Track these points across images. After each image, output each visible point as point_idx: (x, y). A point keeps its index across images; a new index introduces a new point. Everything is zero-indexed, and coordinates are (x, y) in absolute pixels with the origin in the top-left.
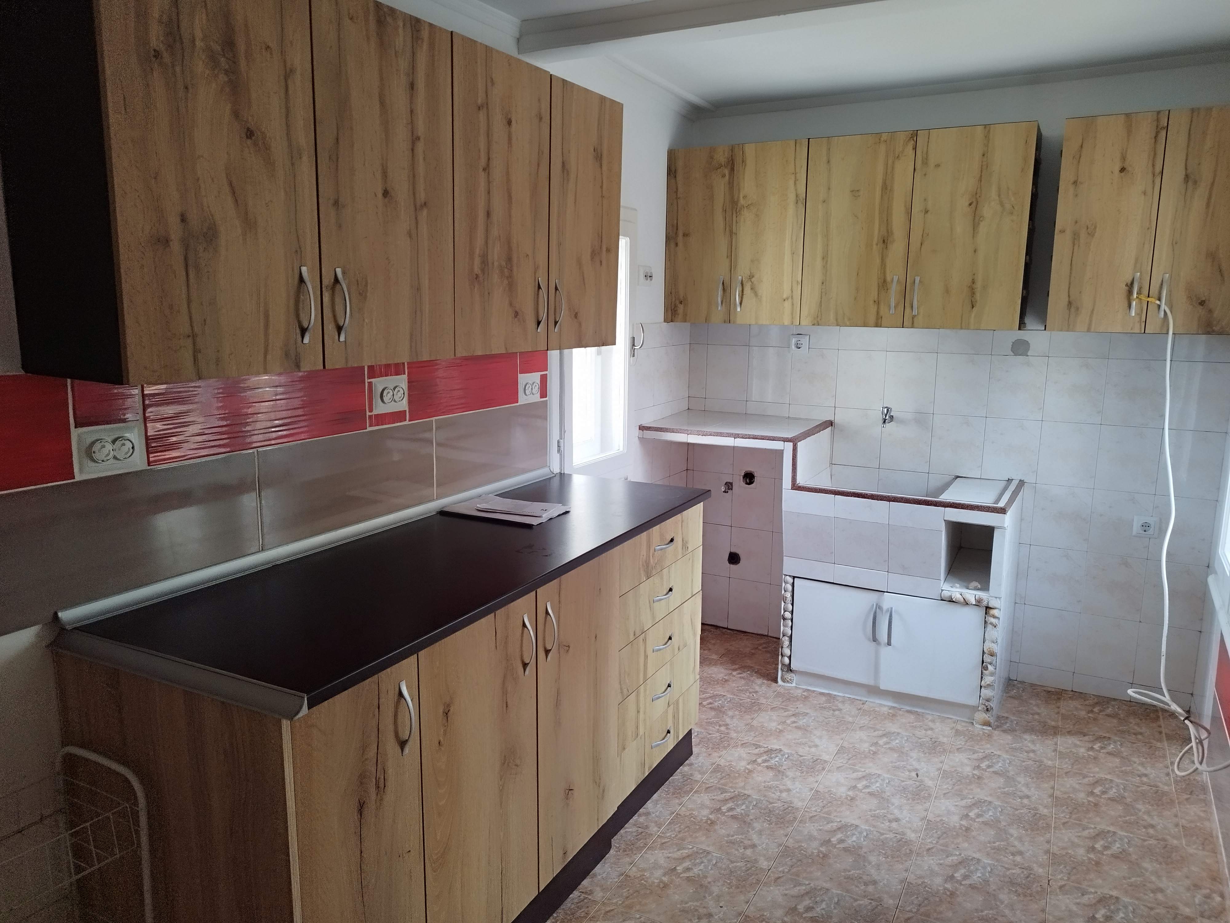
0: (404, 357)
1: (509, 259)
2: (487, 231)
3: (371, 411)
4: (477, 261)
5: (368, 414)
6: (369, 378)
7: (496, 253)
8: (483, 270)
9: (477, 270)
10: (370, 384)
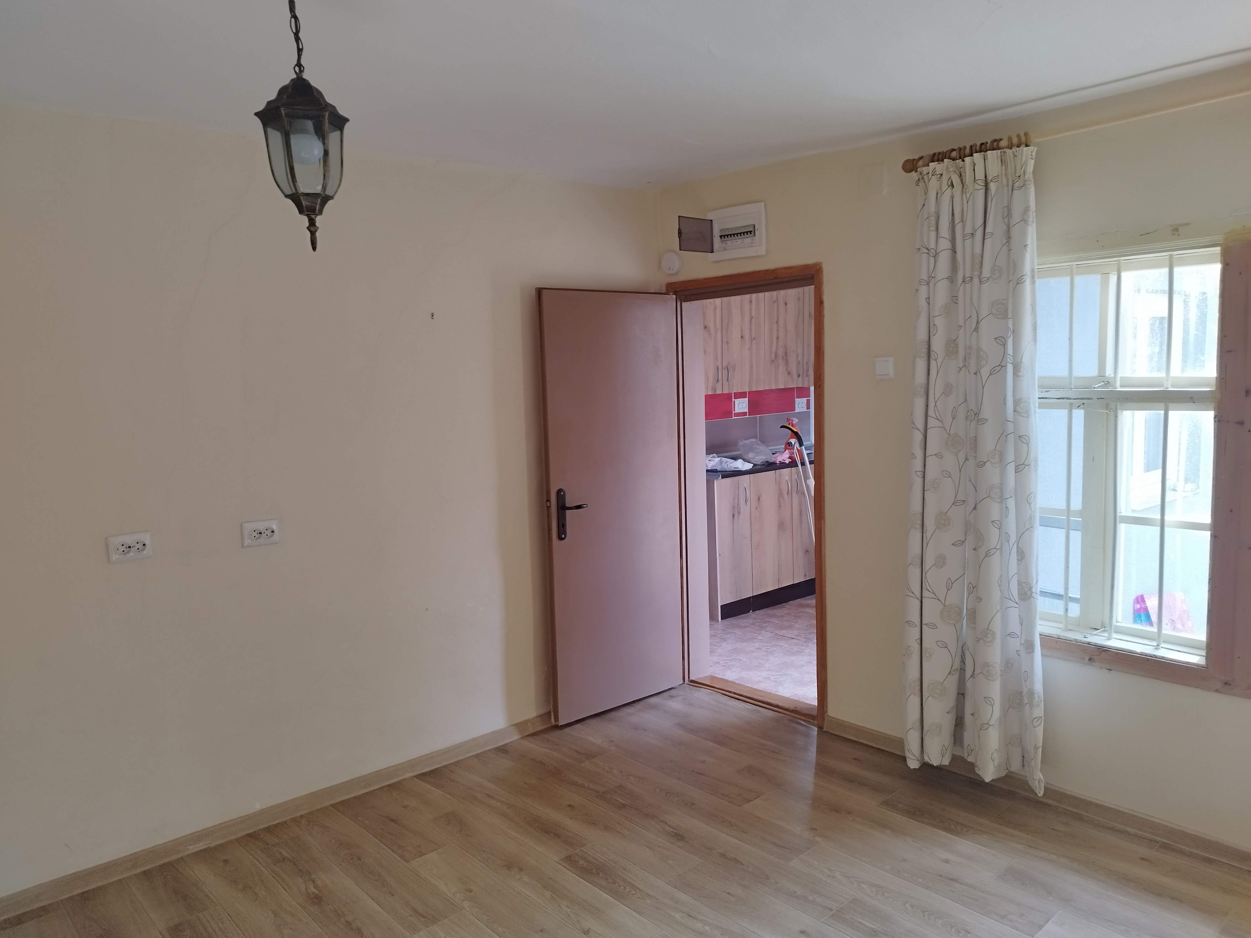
0: (747, 390)
1: (786, 353)
2: (777, 343)
3: (734, 411)
4: (773, 355)
5: (733, 412)
6: (734, 399)
7: (781, 352)
8: (775, 358)
9: (773, 358)
10: (734, 401)
